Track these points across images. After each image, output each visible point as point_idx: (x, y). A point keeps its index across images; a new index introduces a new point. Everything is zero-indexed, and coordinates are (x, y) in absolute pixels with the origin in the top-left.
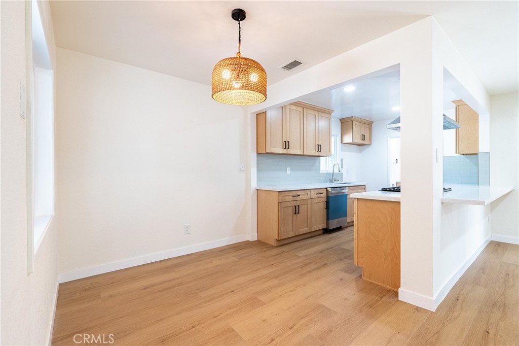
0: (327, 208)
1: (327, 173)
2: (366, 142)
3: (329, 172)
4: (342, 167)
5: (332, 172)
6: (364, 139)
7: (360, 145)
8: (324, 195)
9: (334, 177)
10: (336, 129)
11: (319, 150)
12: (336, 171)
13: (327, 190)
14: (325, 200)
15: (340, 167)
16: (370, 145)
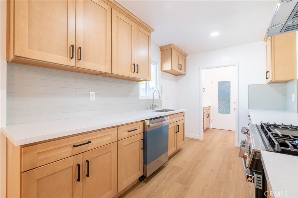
0: (145, 147)
1: (147, 100)
2: (182, 72)
3: (149, 99)
4: (162, 94)
5: (152, 98)
6: (180, 69)
7: (176, 75)
8: (140, 130)
9: (155, 104)
10: (156, 56)
11: (136, 71)
12: (156, 97)
13: (144, 124)
14: (141, 136)
15: (160, 95)
16: (185, 75)
